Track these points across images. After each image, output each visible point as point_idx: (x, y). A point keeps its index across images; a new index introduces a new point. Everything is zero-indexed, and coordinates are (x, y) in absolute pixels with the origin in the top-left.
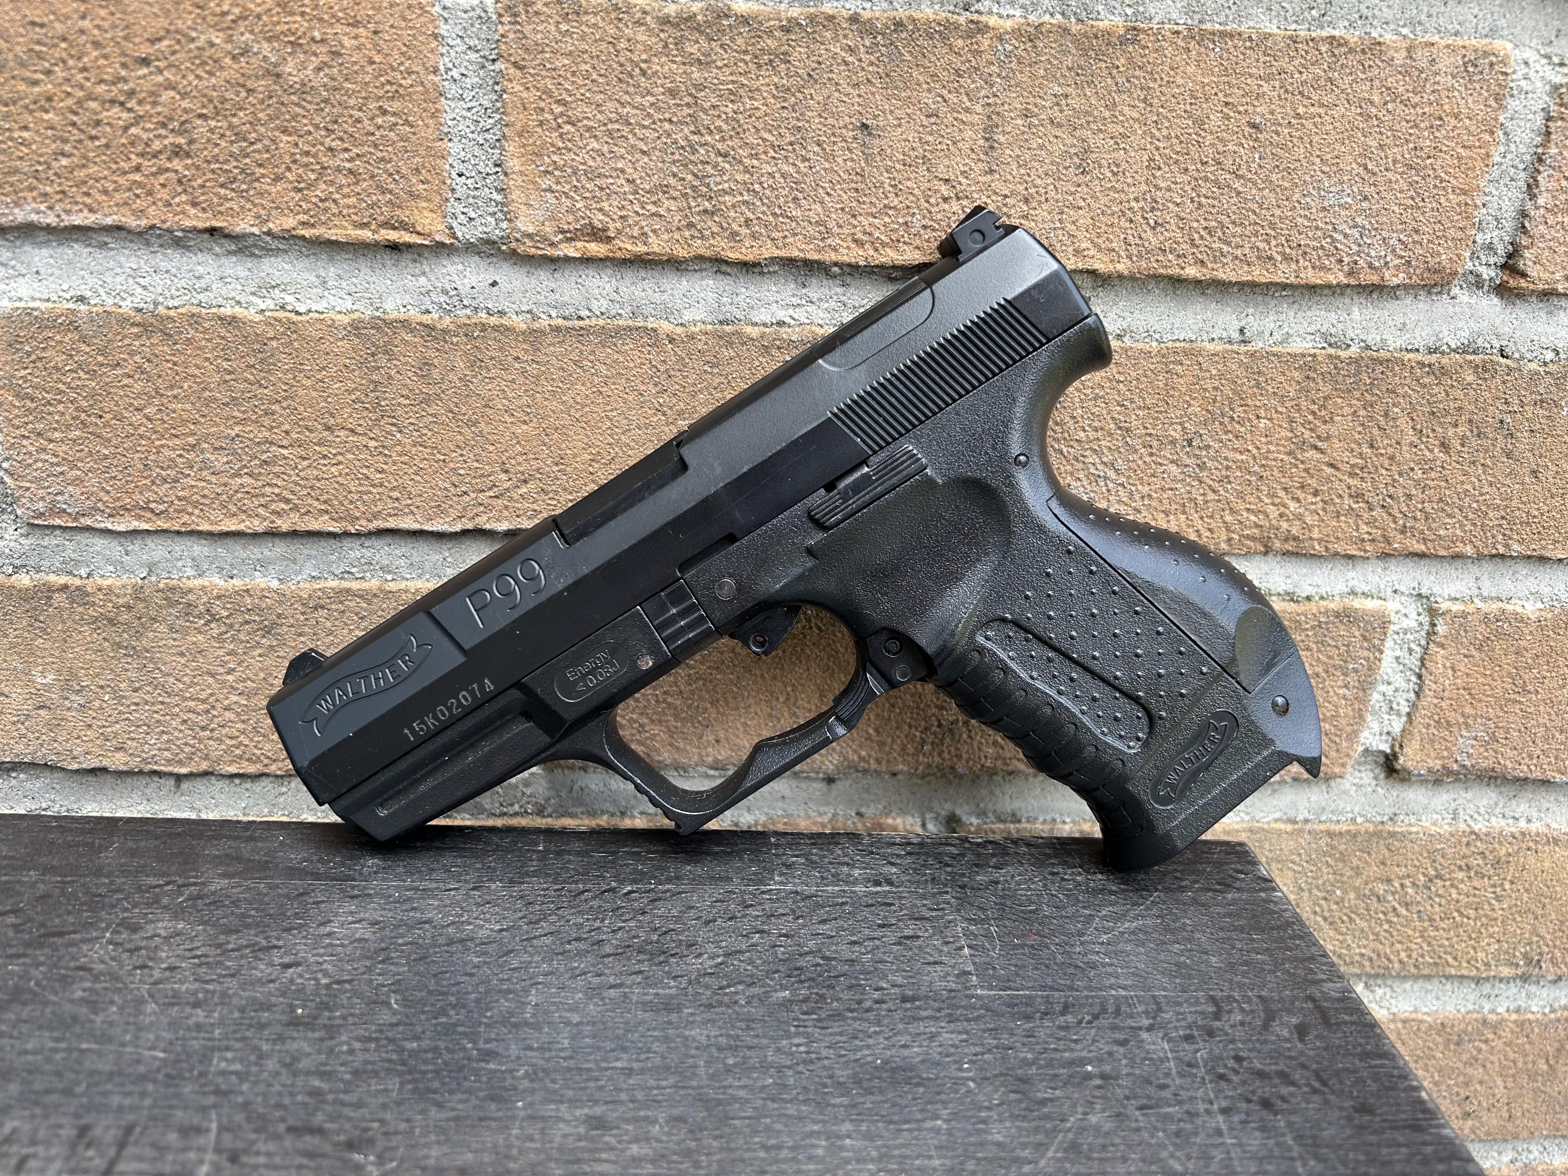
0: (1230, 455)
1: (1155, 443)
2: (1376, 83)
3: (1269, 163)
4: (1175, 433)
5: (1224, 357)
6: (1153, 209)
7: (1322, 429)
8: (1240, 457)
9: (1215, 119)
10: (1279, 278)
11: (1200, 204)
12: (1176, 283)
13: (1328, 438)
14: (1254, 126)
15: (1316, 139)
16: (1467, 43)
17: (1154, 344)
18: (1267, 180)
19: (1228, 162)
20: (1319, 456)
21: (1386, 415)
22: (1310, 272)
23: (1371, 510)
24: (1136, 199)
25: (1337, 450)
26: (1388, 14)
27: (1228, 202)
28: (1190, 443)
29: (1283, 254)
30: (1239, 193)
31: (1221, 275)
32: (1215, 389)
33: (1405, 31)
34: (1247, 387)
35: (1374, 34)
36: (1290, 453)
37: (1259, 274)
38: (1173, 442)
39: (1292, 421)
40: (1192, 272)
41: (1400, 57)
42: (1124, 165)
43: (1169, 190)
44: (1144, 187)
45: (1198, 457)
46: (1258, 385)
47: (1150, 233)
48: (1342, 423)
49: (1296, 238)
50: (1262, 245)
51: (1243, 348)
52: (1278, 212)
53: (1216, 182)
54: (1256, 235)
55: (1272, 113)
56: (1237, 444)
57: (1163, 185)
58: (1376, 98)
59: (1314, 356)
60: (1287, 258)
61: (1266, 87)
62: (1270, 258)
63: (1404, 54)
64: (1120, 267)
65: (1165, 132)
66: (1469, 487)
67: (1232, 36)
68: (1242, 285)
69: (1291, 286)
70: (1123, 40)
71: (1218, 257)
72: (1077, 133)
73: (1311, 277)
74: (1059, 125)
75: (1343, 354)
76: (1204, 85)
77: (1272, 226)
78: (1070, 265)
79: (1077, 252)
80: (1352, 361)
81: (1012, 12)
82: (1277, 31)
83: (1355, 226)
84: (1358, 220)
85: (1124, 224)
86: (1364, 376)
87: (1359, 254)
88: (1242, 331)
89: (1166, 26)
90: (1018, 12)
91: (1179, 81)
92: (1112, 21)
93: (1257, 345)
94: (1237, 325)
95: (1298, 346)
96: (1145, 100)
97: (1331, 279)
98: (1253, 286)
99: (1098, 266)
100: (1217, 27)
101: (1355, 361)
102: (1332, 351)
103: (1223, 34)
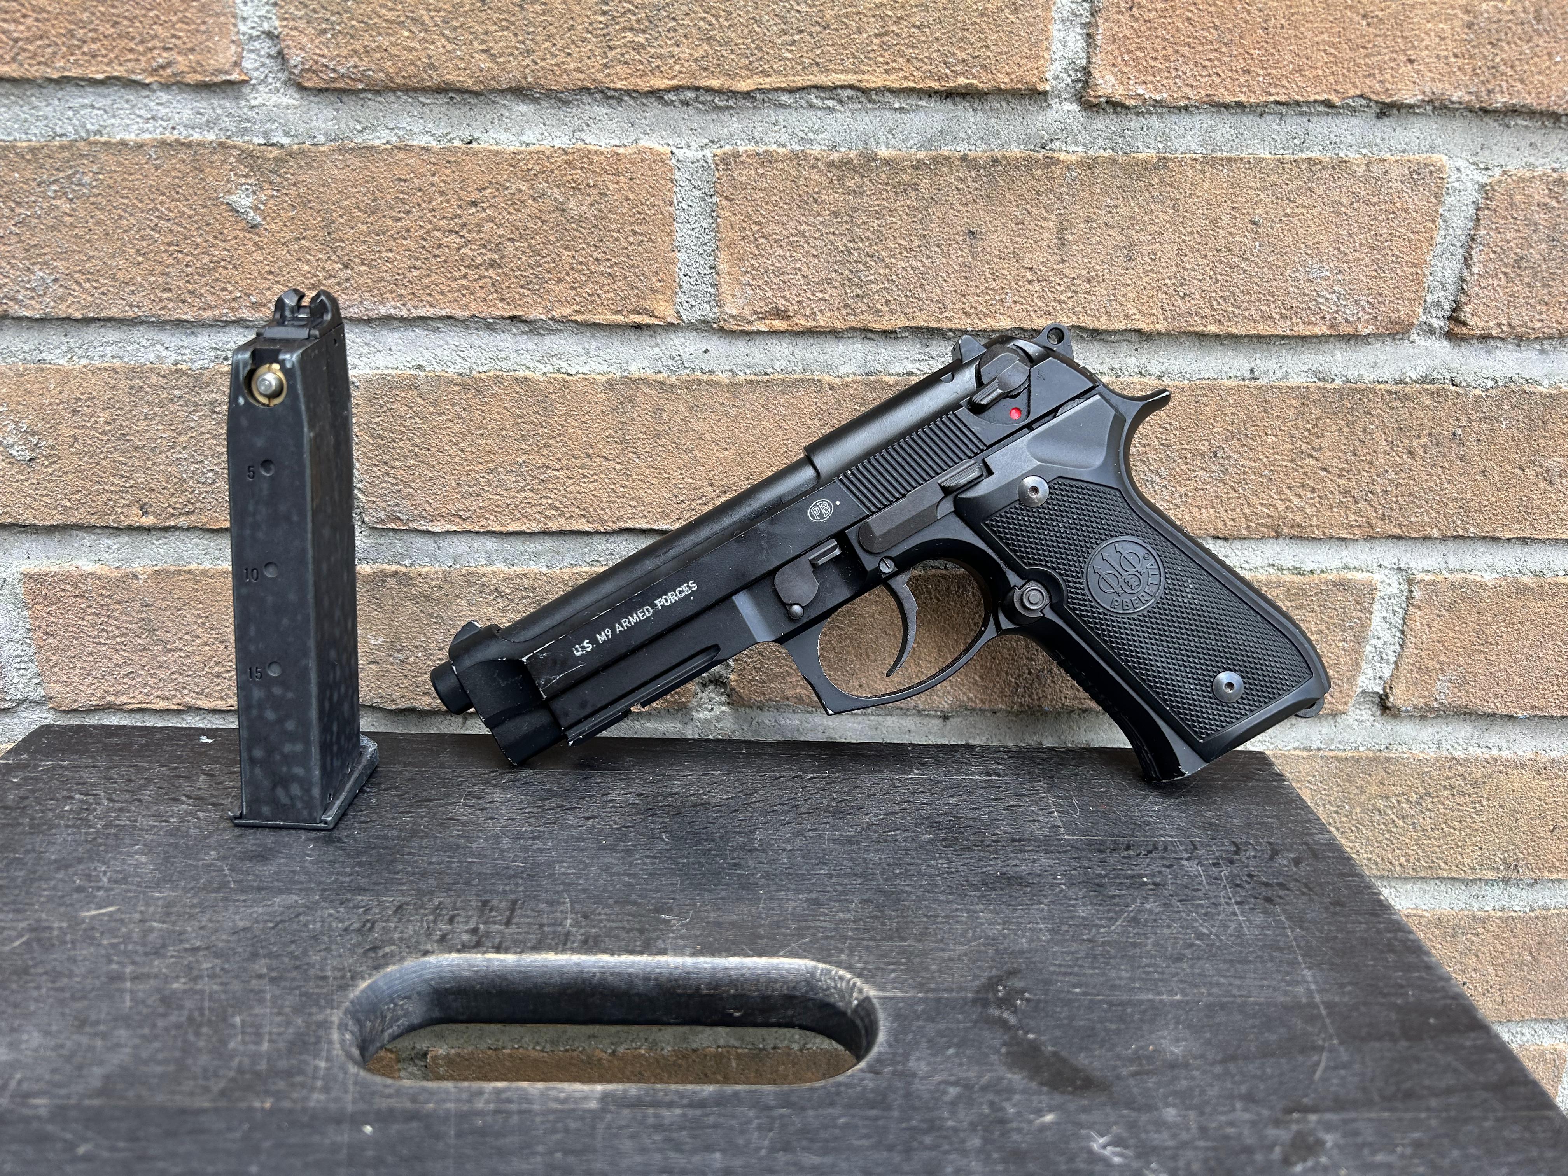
0: (1246, 463)
1: (1189, 455)
2: (1344, 189)
3: (1267, 250)
4: (1204, 447)
5: (1239, 390)
6: (1182, 284)
7: (1316, 442)
8: (1254, 465)
9: (1226, 219)
10: (1278, 331)
11: (1217, 280)
12: (1201, 337)
13: (1321, 449)
14: (1255, 223)
15: (1300, 230)
16: (1412, 158)
17: (1186, 382)
18: (1266, 261)
19: (1237, 250)
20: (1315, 462)
22: (1301, 326)
23: (1357, 503)
24: (1170, 278)
25: (1328, 458)
26: (1351, 139)
27: (1238, 277)
28: (1215, 454)
29: (1281, 314)
30: (1245, 271)
31: (1234, 331)
32: (1234, 414)
33: (1364, 150)
34: (1258, 413)
35: (1342, 155)
36: (1292, 461)
37: (1263, 329)
38: (1203, 454)
39: (1292, 436)
40: (1212, 328)
41: (1361, 171)
42: (1160, 254)
43: (1193, 270)
44: (1175, 269)
45: (1222, 465)
46: (1265, 411)
47: (1180, 302)
48: (1331, 438)
49: (1289, 302)
50: (1264, 308)
51: (1253, 383)
52: (1275, 284)
53: (1228, 264)
54: (1259, 301)
55: (1268, 214)
56: (1251, 455)
57: (1189, 266)
58: (1344, 200)
59: (1307, 388)
60: (1283, 317)
61: (1262, 196)
62: (1271, 317)
63: (1364, 168)
64: (1159, 327)
65: (1189, 229)
66: (1432, 484)
67: (1235, 161)
68: (1250, 337)
69: (1287, 337)
70: (1156, 167)
71: (1233, 316)
72: (1125, 232)
73: (1302, 330)
74: (1112, 227)
75: (1329, 386)
76: (1216, 196)
77: (1271, 294)
78: (1121, 326)
79: (1127, 317)
80: (1336, 391)
81: (1076, 149)
82: (1269, 156)
83: (1334, 292)
84: (1336, 288)
85: (1161, 295)
86: (1346, 402)
87: (1337, 312)
88: (1252, 371)
89: (1188, 156)
90: (1080, 149)
91: (1198, 193)
92: (1148, 153)
93: (1264, 381)
94: (1248, 367)
95: (1295, 381)
96: (1174, 208)
97: (1317, 331)
98: (1259, 337)
99: (1142, 326)
100: (1225, 154)
101: (1339, 391)
102: (1321, 384)
103: (1229, 160)
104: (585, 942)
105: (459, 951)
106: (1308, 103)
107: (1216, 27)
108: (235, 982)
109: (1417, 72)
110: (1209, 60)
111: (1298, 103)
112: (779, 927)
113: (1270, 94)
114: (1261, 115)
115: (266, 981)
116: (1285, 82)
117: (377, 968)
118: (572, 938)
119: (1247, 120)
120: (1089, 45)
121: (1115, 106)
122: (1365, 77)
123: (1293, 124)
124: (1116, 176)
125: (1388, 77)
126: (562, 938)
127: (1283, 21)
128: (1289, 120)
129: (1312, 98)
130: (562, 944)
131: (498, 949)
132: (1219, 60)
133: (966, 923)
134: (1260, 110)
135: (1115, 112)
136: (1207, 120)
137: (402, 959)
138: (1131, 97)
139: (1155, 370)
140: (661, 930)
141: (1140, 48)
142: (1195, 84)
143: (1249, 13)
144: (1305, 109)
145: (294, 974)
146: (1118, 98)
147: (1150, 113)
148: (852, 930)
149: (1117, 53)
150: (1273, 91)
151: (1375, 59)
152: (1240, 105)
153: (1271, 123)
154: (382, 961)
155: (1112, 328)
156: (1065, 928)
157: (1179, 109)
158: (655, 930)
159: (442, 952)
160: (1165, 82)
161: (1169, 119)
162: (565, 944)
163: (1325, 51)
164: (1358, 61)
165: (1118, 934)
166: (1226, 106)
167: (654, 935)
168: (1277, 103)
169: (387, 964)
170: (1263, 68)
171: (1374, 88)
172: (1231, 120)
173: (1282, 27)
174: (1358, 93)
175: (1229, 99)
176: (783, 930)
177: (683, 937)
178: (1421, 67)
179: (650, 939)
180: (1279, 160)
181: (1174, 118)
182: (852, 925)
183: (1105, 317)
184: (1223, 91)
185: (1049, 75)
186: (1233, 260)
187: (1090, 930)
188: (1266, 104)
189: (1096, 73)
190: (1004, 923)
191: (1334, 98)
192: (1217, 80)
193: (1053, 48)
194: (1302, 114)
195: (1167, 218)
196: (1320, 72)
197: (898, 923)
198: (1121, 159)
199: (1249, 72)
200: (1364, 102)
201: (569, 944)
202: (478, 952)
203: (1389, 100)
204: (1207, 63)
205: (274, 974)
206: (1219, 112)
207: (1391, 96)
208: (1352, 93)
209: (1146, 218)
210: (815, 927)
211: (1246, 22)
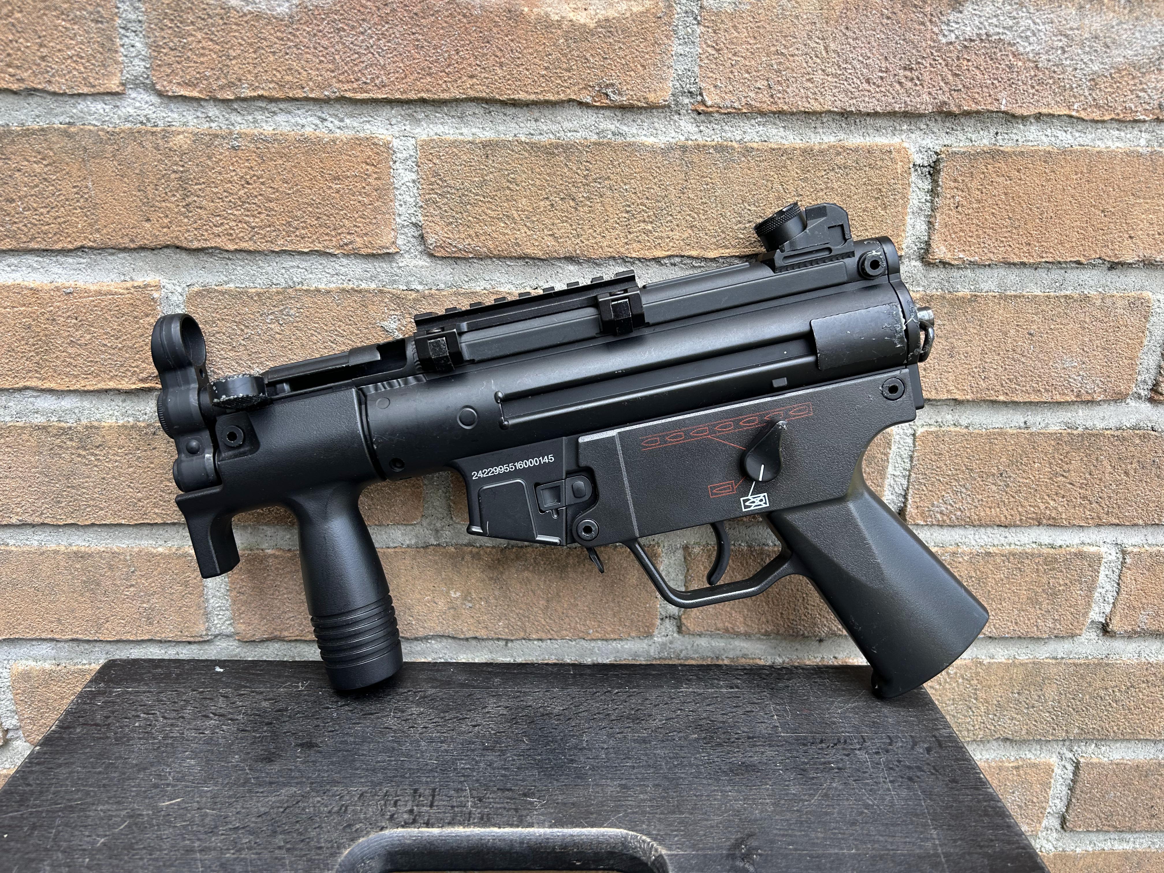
0: (1021, 480)
1: (984, 476)
2: (1087, 314)
3: (1037, 350)
4: (994, 470)
5: (1017, 435)
6: (983, 372)
7: (1066, 467)
8: (1025, 481)
9: (1013, 332)
10: (1044, 399)
11: (1006, 369)
12: (994, 403)
13: (1069, 471)
14: (1031, 334)
15: (1060, 338)
16: (1130, 295)
17: (984, 430)
18: (1037, 357)
19: (1019, 350)
20: (1065, 479)
21: (1097, 460)
22: (1058, 396)
23: (1091, 504)
24: (976, 368)
25: (1073, 476)
26: (1092, 283)
27: (1019, 367)
28: (1001, 475)
29: (1045, 389)
30: (1023, 363)
31: (1015, 399)
32: (1013, 450)
33: (1100, 290)
34: (1029, 449)
35: (1086, 292)
36: (1050, 478)
37: (1034, 398)
38: (993, 475)
39: (1051, 464)
40: (1002, 398)
41: (1098, 303)
42: (970, 353)
43: (991, 363)
44: (979, 362)
45: (1005, 481)
46: (1034, 448)
47: (982, 382)
48: (1075, 464)
49: (1051, 382)
50: (1035, 385)
51: (1026, 431)
52: (1042, 370)
53: (1013, 359)
54: (1032, 381)
55: (1039, 328)
56: (1024, 475)
57: (988, 361)
58: (1087, 320)
59: (1061, 433)
60: (1047, 391)
61: (1036, 318)
62: (1039, 391)
63: (1100, 301)
64: (968, 397)
65: (989, 338)
66: (1139, 492)
67: (1020, 297)
68: (1025, 403)
69: (1049, 402)
70: (970, 301)
71: (1014, 391)
72: (949, 340)
73: (1058, 398)
74: (941, 337)
75: (1075, 432)
76: (1007, 318)
77: (1040, 377)
78: (945, 397)
79: (948, 391)
80: (1079, 435)
81: (918, 289)
82: (1040, 294)
83: (1079, 375)
84: (1081, 373)
85: (970, 378)
86: (1086, 442)
87: (1081, 387)
88: (1025, 423)
89: (990, 294)
90: (921, 289)
91: (996, 317)
92: (964, 292)
93: (1033, 429)
94: (1023, 420)
95: (1053, 429)
96: (980, 325)
97: (1068, 399)
98: (1031, 403)
99: (957, 397)
100: (1013, 293)
101: (1081, 435)
102: (1069, 431)
103: (1015, 296)
104: (482, 818)
105: (403, 827)
106: (1066, 262)
107: (1010, 218)
108: (265, 852)
109: (1135, 244)
110: (1005, 237)
111: (1059, 262)
112: (603, 806)
113: (1043, 257)
114: (1036, 269)
115: (284, 851)
116: (1052, 250)
117: (353, 840)
118: (473, 816)
119: (1027, 272)
120: (929, 228)
121: (945, 264)
122: (1102, 247)
123: (1056, 274)
124: (944, 307)
125: (1117, 247)
126: (467, 816)
127: (1052, 214)
128: (1053, 271)
129: (1069, 260)
130: (467, 820)
131: (427, 824)
132: (1011, 237)
133: (720, 800)
134: (1036, 267)
135: (944, 267)
136: (1002, 272)
137: (368, 833)
138: (955, 259)
139: (964, 423)
140: (529, 809)
141: (962, 230)
142: (996, 251)
143: (1031, 210)
144: (1064, 265)
145: (301, 846)
146: (948, 260)
147: (966, 268)
148: (649, 806)
149: (947, 233)
150: (1044, 255)
151: (1108, 237)
152: (1023, 264)
153: (1042, 273)
154: (356, 835)
155: (938, 398)
156: (783, 802)
157: (985, 266)
158: (525, 809)
159: (392, 827)
160: (977, 250)
161: (978, 271)
162: (469, 821)
163: (1078, 232)
164: (1098, 237)
165: (816, 805)
166: (1014, 264)
167: (524, 813)
168: (1046, 262)
169: (359, 837)
170: (1038, 242)
171: (1108, 254)
172: (1016, 271)
173: (1051, 218)
174: (1098, 256)
175: (1016, 260)
176: (606, 808)
177: (542, 814)
178: (1137, 241)
179: (522, 816)
180: (1047, 296)
181: (981, 271)
182: (649, 803)
183: (934, 391)
184: (1013, 255)
185: (904, 246)
186: (1016, 356)
187: (798, 803)
188: (1040, 263)
189: (934, 245)
190: (745, 799)
191: (1082, 260)
192: (1009, 249)
193: (907, 230)
194: (1061, 268)
195: (975, 331)
196: (1074, 244)
197: (678, 801)
198: (948, 296)
199: (1030, 244)
200: (1101, 262)
201: (471, 821)
202: (415, 827)
203: (1117, 261)
204: (1003, 239)
205: (288, 846)
206: (1009, 267)
207: (1118, 258)
208: (1094, 256)
209: (962, 332)
210: (626, 806)
211: (1029, 215)
